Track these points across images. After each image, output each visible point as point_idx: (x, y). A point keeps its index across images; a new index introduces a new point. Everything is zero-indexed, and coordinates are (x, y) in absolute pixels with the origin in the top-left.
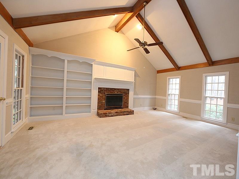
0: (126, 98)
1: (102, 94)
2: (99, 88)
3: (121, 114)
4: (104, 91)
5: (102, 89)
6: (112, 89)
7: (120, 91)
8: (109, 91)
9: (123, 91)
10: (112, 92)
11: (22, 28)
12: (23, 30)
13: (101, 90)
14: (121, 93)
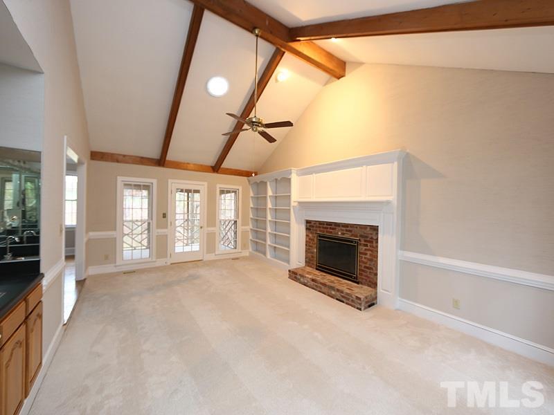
0: (369, 253)
1: (311, 233)
2: (308, 222)
3: (323, 290)
4: (314, 228)
5: (312, 224)
6: (329, 224)
7: (350, 231)
8: (326, 228)
9: (359, 232)
10: (331, 232)
11: (221, 165)
12: (226, 167)
13: (310, 225)
14: (352, 235)
